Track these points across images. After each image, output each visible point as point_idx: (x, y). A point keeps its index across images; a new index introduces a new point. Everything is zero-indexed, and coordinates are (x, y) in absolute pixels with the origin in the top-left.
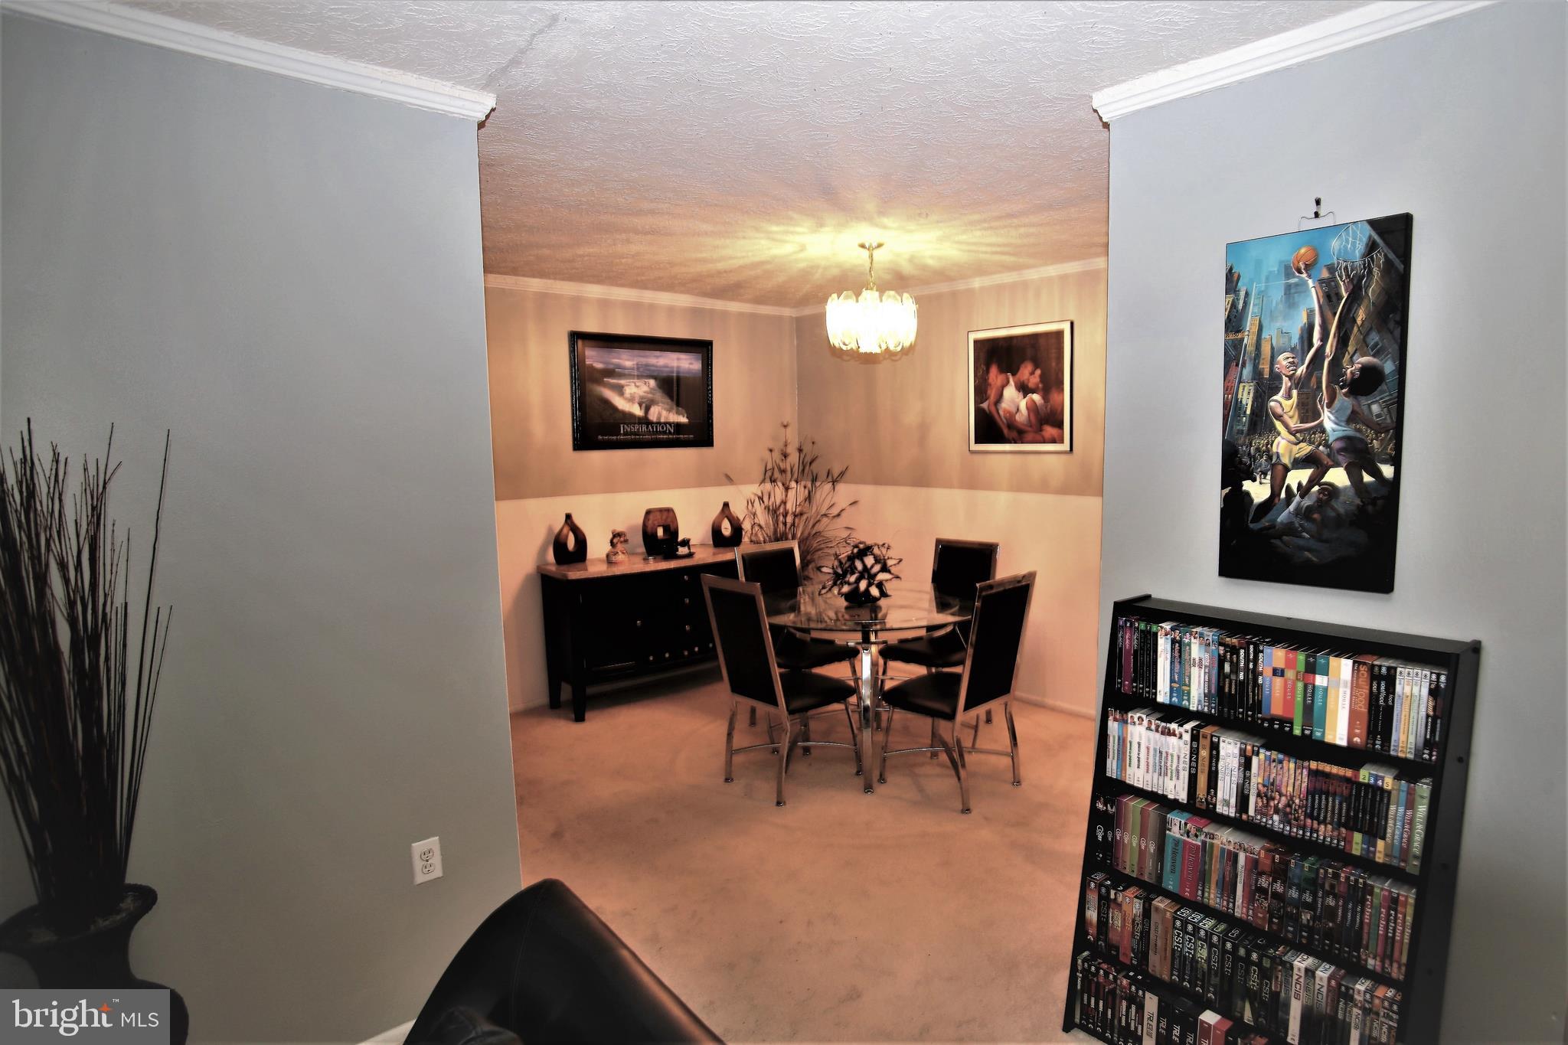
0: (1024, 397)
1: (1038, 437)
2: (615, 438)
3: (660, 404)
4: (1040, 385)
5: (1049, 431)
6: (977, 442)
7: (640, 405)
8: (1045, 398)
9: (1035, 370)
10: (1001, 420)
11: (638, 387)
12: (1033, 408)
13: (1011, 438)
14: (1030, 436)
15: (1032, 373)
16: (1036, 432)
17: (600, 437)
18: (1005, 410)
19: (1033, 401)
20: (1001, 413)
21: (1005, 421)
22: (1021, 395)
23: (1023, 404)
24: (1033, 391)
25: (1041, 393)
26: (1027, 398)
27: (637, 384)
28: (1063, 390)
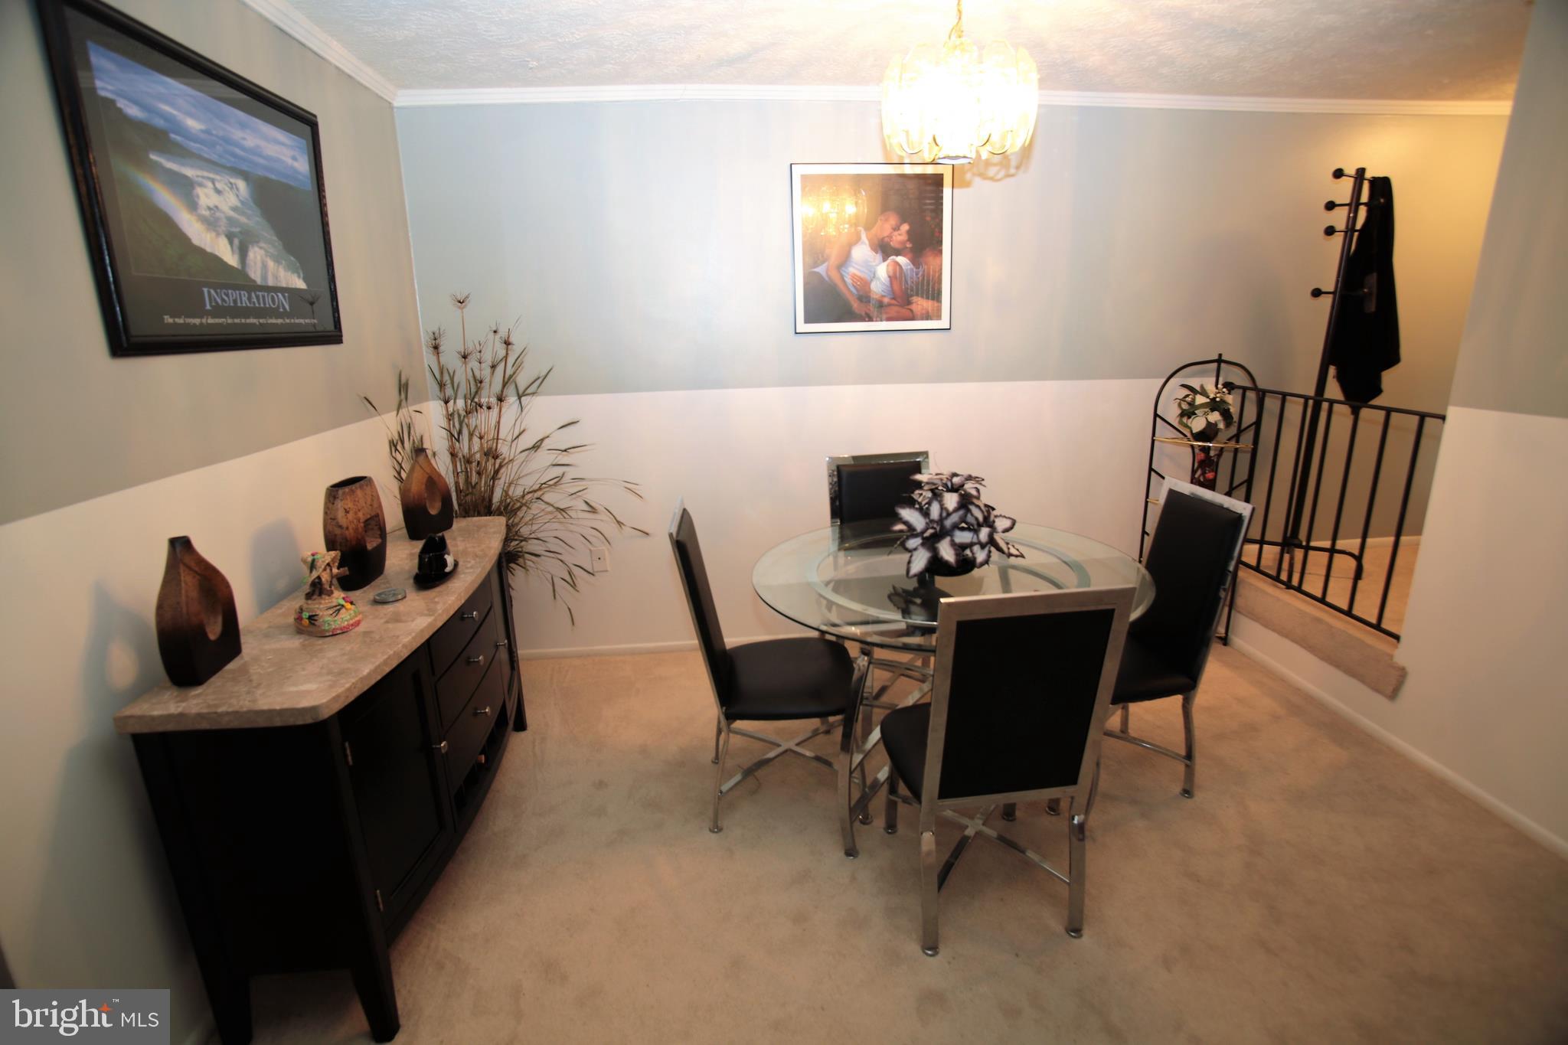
0: (884, 260)
1: (904, 311)
2: (197, 321)
3: (262, 244)
4: (909, 245)
5: (920, 304)
6: (807, 320)
7: (230, 237)
8: (916, 261)
9: (901, 224)
10: (849, 289)
11: (218, 192)
12: (896, 276)
13: (863, 314)
14: (894, 310)
15: (896, 228)
16: (902, 306)
17: (168, 319)
18: (854, 276)
19: (897, 264)
20: (848, 280)
21: (853, 289)
22: (879, 257)
23: (883, 270)
24: (898, 253)
25: (910, 255)
26: (889, 261)
27: (219, 186)
28: (941, 252)
